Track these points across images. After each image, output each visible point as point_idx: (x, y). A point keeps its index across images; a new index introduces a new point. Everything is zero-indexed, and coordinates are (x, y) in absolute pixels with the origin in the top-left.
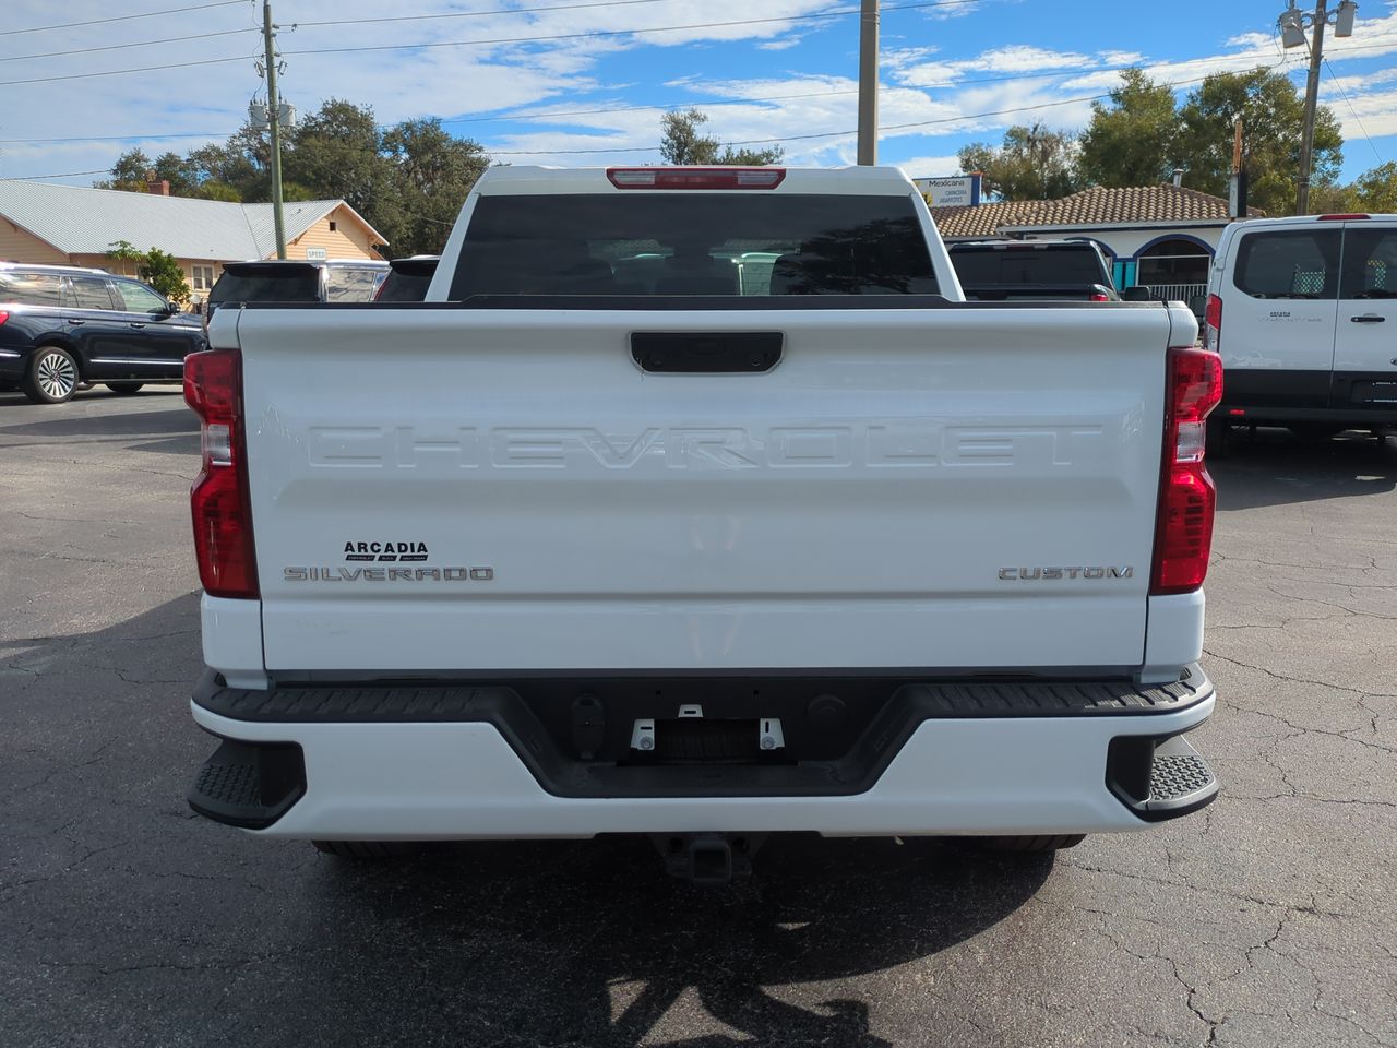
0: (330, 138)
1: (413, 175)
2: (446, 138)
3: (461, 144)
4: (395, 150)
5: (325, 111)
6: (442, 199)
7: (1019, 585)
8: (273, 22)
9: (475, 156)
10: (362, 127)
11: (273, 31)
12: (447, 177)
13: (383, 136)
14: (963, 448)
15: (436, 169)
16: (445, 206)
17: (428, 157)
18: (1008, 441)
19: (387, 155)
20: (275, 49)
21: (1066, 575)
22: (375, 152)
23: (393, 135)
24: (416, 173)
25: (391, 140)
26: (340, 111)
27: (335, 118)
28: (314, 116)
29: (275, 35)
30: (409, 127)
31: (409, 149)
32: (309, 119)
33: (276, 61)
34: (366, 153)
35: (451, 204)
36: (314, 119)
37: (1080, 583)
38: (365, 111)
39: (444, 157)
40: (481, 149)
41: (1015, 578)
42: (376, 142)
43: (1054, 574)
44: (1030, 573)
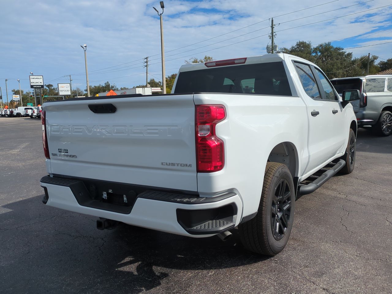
0: (298, 52)
1: (321, 59)
2: (332, 47)
3: (336, 48)
4: (316, 53)
5: (297, 45)
6: (329, 65)
7: (166, 167)
8: (274, 24)
9: (341, 51)
10: (307, 47)
11: (274, 26)
12: (332, 59)
13: (313, 49)
14: (148, 131)
15: (328, 57)
16: (330, 67)
17: (326, 54)
18: (157, 129)
19: (314, 54)
20: (274, 31)
21: (176, 165)
22: (310, 54)
23: (316, 49)
24: (323, 58)
25: (316, 50)
26: (301, 44)
27: (300, 46)
28: (294, 46)
29: (274, 27)
30: (321, 45)
31: (320, 51)
32: (293, 47)
33: (274, 34)
34: (308, 54)
35: (332, 67)
36: (294, 47)
37: (179, 167)
38: (309, 43)
39: (331, 53)
40: (343, 49)
41: (165, 165)
42: (311, 51)
43: (173, 164)
44: (168, 164)
